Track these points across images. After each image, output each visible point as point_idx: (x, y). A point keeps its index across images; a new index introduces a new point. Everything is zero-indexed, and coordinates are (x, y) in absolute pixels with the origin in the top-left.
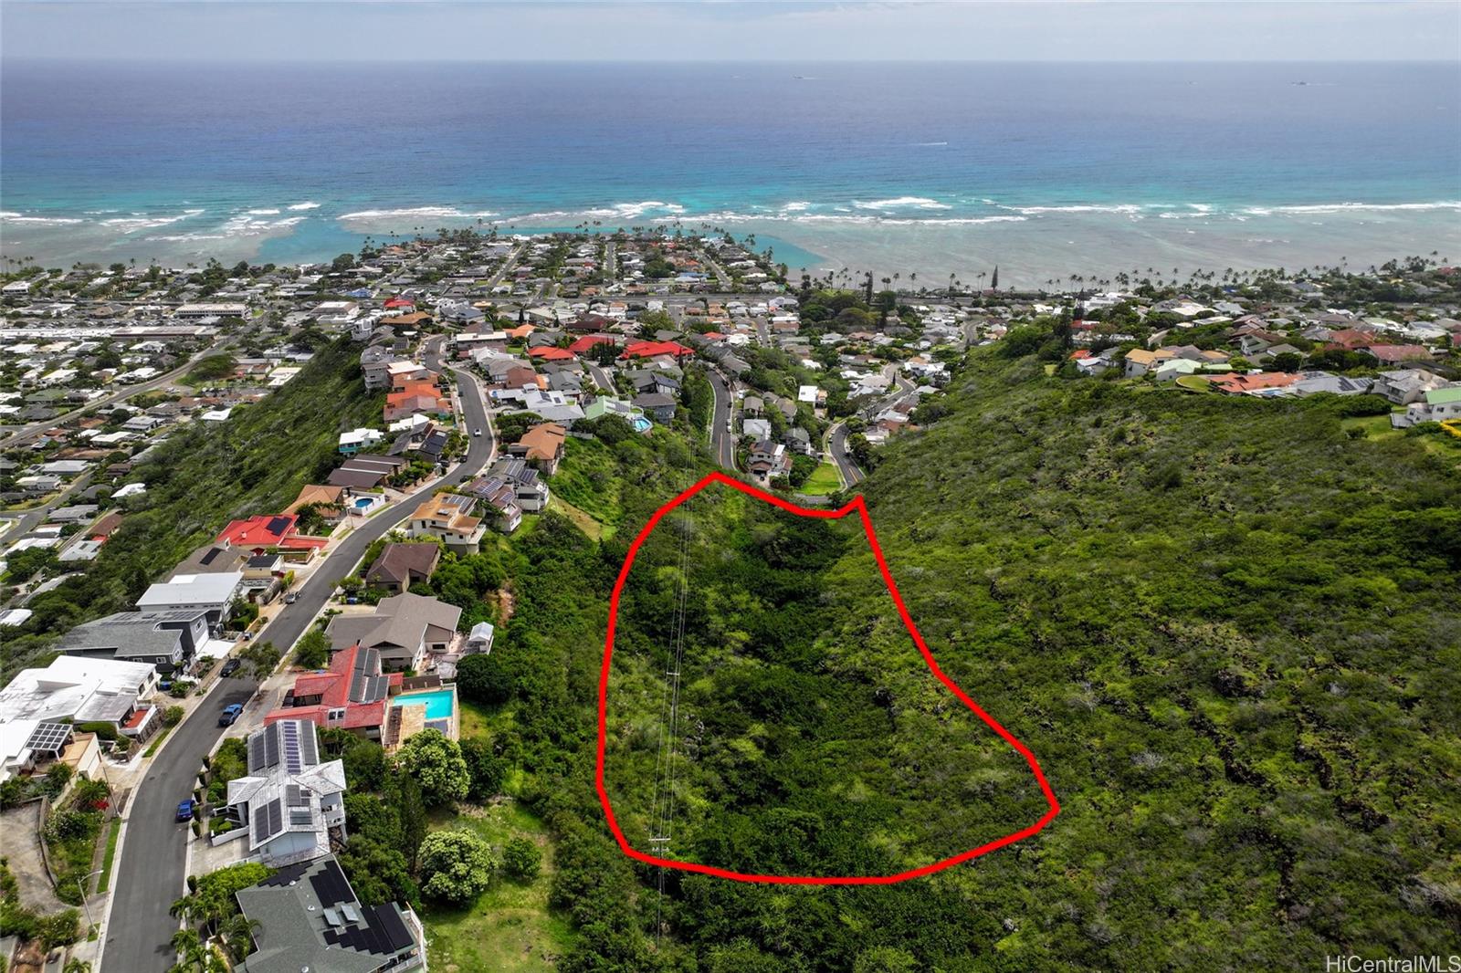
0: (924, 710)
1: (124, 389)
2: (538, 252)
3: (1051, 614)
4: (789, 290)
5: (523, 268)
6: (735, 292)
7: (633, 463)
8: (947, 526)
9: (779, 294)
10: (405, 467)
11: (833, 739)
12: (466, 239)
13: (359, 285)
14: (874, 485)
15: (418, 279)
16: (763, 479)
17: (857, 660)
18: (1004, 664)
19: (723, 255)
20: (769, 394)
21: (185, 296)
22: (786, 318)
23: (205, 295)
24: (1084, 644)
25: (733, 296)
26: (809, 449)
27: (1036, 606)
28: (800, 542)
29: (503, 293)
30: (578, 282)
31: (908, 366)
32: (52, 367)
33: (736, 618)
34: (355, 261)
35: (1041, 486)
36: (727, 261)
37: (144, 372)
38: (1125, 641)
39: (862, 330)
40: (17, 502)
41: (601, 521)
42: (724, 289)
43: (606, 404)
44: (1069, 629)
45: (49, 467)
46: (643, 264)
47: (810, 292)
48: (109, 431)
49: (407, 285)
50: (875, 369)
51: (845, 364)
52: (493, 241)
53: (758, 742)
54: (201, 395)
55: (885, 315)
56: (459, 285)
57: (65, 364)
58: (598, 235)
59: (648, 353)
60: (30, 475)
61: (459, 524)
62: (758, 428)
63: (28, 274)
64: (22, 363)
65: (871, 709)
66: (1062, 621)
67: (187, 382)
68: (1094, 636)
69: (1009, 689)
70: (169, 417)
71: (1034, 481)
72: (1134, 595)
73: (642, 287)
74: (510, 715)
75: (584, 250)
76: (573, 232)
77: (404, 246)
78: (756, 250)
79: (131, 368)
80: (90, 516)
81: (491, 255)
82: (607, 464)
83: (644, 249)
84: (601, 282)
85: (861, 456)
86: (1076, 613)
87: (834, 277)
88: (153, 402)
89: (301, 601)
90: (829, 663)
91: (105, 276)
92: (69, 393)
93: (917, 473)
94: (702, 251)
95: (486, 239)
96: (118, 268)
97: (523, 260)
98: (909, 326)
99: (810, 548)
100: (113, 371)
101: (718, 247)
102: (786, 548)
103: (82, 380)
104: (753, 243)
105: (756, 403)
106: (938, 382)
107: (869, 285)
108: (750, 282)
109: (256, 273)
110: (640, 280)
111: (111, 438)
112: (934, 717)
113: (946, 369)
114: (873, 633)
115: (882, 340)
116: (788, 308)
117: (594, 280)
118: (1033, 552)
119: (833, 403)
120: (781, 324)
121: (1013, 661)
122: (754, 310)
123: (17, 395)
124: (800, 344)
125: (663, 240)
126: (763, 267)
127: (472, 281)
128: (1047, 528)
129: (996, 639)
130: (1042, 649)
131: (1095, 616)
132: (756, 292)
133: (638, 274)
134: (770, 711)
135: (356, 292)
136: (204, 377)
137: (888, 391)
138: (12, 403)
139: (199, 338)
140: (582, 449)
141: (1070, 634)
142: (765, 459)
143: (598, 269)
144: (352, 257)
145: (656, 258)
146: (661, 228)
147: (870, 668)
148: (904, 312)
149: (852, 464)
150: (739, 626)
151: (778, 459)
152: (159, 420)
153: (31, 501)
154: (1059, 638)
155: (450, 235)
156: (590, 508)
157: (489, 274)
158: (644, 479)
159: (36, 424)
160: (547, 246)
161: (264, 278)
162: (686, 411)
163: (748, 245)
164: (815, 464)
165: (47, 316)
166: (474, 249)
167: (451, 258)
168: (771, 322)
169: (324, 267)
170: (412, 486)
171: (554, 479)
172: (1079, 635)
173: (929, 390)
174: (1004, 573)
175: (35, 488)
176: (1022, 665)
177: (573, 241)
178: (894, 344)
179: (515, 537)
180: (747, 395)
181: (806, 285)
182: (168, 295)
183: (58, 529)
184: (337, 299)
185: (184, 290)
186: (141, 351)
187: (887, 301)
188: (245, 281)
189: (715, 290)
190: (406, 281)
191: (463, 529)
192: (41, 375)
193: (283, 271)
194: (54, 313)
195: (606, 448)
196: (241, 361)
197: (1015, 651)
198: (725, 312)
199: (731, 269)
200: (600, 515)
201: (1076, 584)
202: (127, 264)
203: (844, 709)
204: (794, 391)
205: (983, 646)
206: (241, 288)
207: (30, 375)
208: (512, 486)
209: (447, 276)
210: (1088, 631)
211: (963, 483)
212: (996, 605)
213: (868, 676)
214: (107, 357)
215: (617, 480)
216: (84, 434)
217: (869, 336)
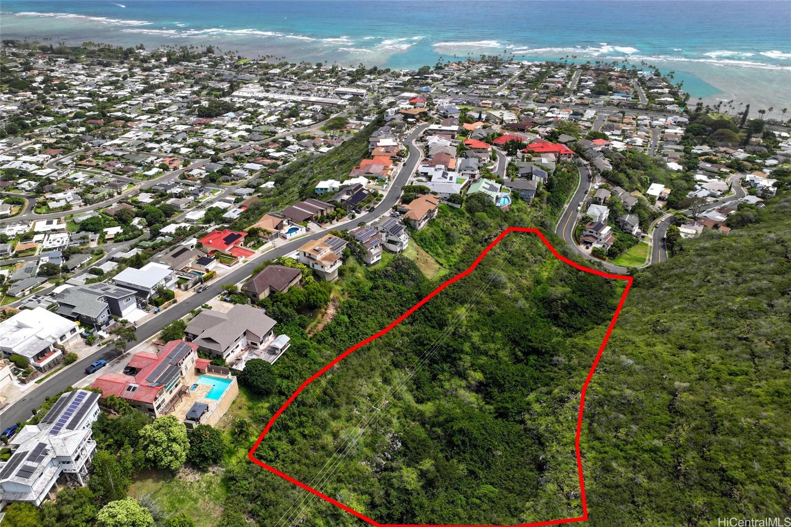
0: (562, 490)
1: (296, 129)
2: (533, 73)
3: (701, 447)
4: (686, 111)
5: (520, 82)
6: (647, 109)
7: (481, 229)
8: (681, 326)
9: (677, 113)
10: (330, 211)
11: (492, 484)
12: (495, 62)
13: (428, 84)
14: (661, 270)
15: (459, 84)
16: (587, 248)
17: (543, 424)
18: (641, 479)
19: (649, 84)
20: (618, 189)
21: (343, 82)
22: (675, 131)
23: (351, 83)
24: (714, 489)
25: (645, 112)
26: (636, 230)
27: (692, 435)
28: (576, 306)
29: (502, 96)
30: (548, 93)
31: (748, 177)
32: (271, 114)
33: (483, 360)
34: (430, 70)
35: (776, 313)
36: (650, 88)
37: (307, 122)
38: (751, 506)
39: (727, 146)
40: (228, 181)
41: (441, 265)
42: (640, 106)
43: (483, 184)
44: (708, 470)
45: (248, 166)
46: (593, 85)
47: (699, 115)
48: (278, 151)
49: (452, 86)
50: (722, 176)
51: (702, 169)
52: (510, 64)
53: (422, 474)
54: (325, 137)
55: (749, 137)
56: (480, 89)
57: (277, 113)
58: (573, 64)
59: (542, 150)
60: (238, 168)
61: (325, 259)
62: (600, 212)
63: (281, 66)
64: (260, 110)
65: (531, 470)
66: (705, 459)
67: (324, 130)
68: (726, 487)
69: (633, 502)
70: (306, 147)
71: (771, 306)
72: (782, 462)
73: (587, 100)
74: (267, 405)
75: (561, 73)
76: (558, 62)
77: (459, 63)
78: (673, 83)
79: (302, 119)
80: (250, 194)
81: (505, 72)
82: (464, 226)
83: (598, 75)
84: (563, 94)
85: (670, 243)
86: (721, 456)
87: (722, 106)
88: (304, 138)
89: (205, 291)
90: (527, 416)
91: (313, 69)
92: (272, 128)
93: (693, 270)
94: (636, 80)
95: (506, 62)
96: (319, 65)
97: (521, 77)
98: (767, 147)
99: (583, 311)
100: (294, 119)
101: (647, 78)
102: (565, 308)
103: (280, 123)
104: (672, 77)
105: (605, 194)
106: (764, 194)
107: (746, 114)
108: (661, 103)
109: (380, 73)
110: (587, 95)
111: (277, 155)
112: (565, 501)
113: (774, 185)
114: (567, 405)
115: (741, 154)
116: (679, 124)
117: (559, 93)
118: (725, 376)
119: (673, 198)
120: (670, 135)
121: (650, 478)
122: (655, 123)
123: (251, 127)
124: (677, 150)
125: (613, 70)
126: (673, 94)
127: (487, 87)
128: (753, 355)
129: (646, 451)
130: (677, 477)
131: (736, 468)
132: (662, 111)
133: (588, 91)
134: (458, 446)
135: (424, 88)
136: (331, 128)
137: (723, 194)
138: (247, 130)
139: (339, 106)
140: (450, 214)
141: (707, 475)
142: (594, 234)
143: (564, 86)
144: (429, 68)
145: (603, 82)
146: (615, 63)
147: (547, 435)
148: (768, 136)
149: (663, 247)
150: (481, 368)
151: (603, 236)
152: (301, 148)
153: (233, 182)
154: (695, 476)
155: (487, 58)
156: (438, 255)
157: (499, 84)
158: (486, 240)
159: (253, 142)
160: (538, 69)
161: (382, 76)
162: (547, 194)
163: (669, 78)
164: (635, 242)
165: (281, 87)
166: (497, 68)
167: (482, 72)
168: (663, 132)
169: (414, 72)
170: (329, 223)
171: (418, 233)
172: (714, 480)
173: (753, 200)
174: (690, 390)
175: (237, 176)
176: (654, 485)
177: (556, 67)
178: (747, 160)
179: (371, 269)
180: (601, 187)
181: (698, 109)
182: (335, 81)
183: (233, 199)
184: (411, 91)
185: (343, 79)
186: (311, 110)
187: (757, 126)
188: (372, 77)
189: (633, 107)
190: (454, 84)
191: (324, 262)
192: (265, 117)
193: (393, 73)
194: (283, 86)
195: (467, 215)
196: (351, 121)
197: (657, 469)
198: (634, 122)
199: (650, 93)
200: (442, 261)
201: (736, 429)
202: (324, 64)
203: (514, 461)
204: (646, 186)
205: (634, 453)
206: (370, 80)
207: (261, 117)
208: (384, 235)
209: (475, 83)
210: (723, 479)
211: (718, 290)
212: (666, 417)
213: (543, 440)
214: (294, 113)
215: (468, 238)
216: (268, 151)
217: (731, 151)
